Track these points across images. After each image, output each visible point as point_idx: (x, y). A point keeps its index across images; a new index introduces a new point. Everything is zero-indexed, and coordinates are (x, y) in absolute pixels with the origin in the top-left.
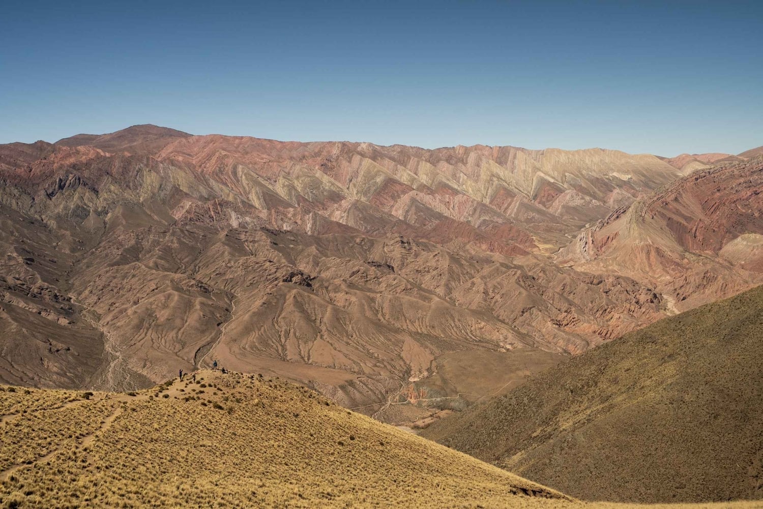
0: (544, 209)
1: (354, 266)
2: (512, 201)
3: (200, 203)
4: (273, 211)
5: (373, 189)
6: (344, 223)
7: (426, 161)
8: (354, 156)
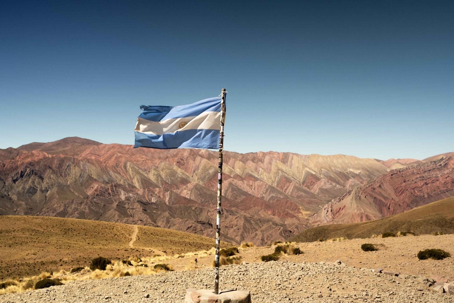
0: (308, 190)
1: (189, 223)
2: (289, 185)
3: (103, 185)
4: (146, 190)
5: (207, 177)
6: (188, 198)
7: (240, 160)
8: (197, 158)
